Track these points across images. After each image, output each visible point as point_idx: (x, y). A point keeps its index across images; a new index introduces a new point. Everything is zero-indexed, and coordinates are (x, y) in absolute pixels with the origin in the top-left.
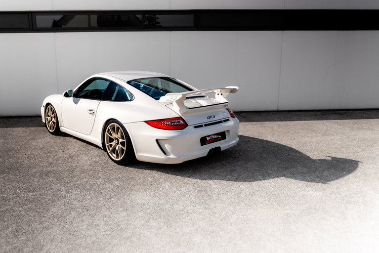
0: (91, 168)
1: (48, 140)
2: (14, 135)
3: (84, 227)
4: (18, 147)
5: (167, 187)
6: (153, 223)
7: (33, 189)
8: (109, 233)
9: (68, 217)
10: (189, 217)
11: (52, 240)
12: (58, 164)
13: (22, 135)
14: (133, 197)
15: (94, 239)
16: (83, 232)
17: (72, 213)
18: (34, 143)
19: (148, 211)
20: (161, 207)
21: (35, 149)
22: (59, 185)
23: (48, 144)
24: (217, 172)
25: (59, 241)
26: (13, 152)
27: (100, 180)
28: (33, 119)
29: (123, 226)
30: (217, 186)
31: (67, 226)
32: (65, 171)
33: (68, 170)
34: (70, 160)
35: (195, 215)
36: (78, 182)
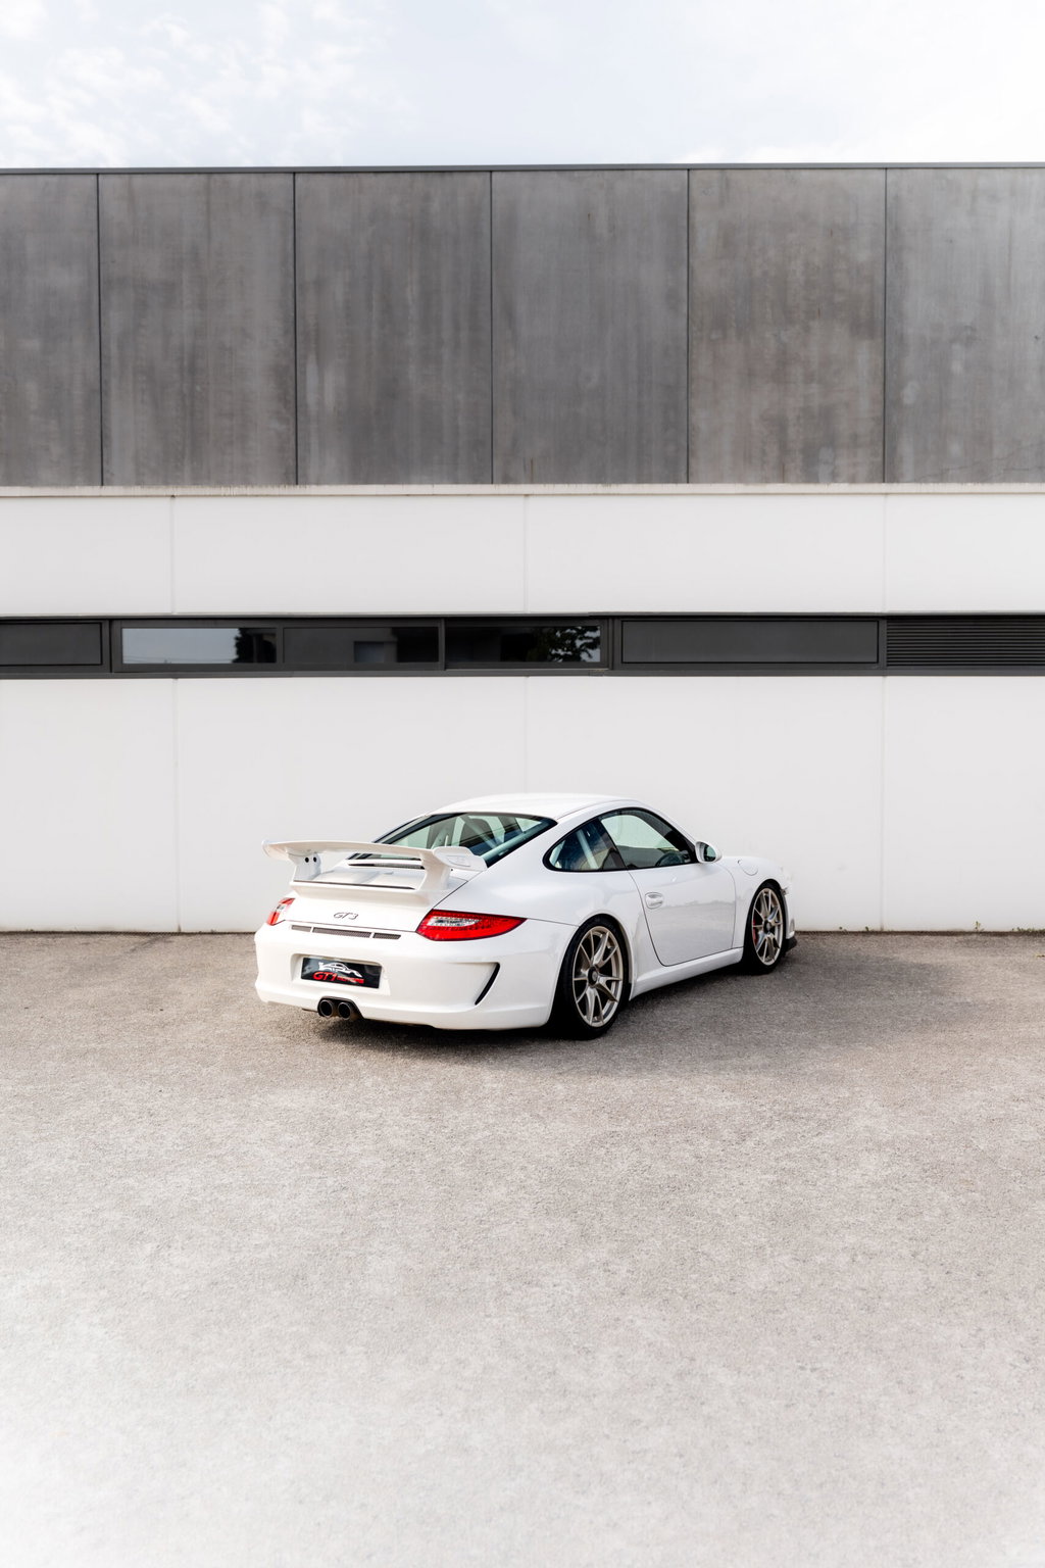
0: (203, 1046)
1: (116, 990)
2: (23, 977)
3: (131, 1140)
4: (27, 1002)
5: (368, 1083)
6: (287, 1138)
7: (39, 1080)
8: (181, 1148)
9: (102, 1124)
10: (379, 1132)
11: (52, 1155)
12: (120, 1038)
13: (48, 976)
14: (272, 1097)
15: (143, 1156)
16: (125, 1147)
17: (115, 1119)
18: (73, 995)
19: (292, 1120)
20: (326, 1114)
21: (70, 1008)
22: (105, 1073)
23: (112, 998)
24: (525, 1060)
25: (67, 1155)
26: (9, 1011)
27: (212, 1067)
28: (91, 939)
29: (217, 1140)
30: (495, 1086)
31: (93, 1137)
32: (133, 1049)
33: (140, 1050)
34: (156, 1030)
35: (397, 1128)
36: (155, 1071)
